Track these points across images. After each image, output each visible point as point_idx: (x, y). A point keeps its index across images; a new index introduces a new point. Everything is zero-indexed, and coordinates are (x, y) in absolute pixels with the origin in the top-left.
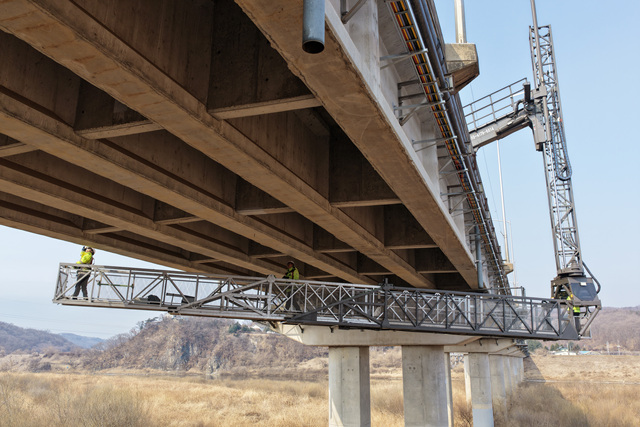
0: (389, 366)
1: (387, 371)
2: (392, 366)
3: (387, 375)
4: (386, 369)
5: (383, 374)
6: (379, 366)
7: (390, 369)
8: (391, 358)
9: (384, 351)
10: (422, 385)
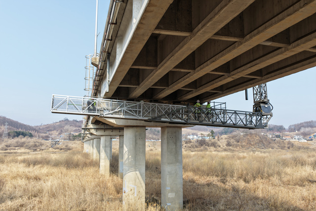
2: (18, 146)
3: (15, 151)
4: (14, 148)
5: (12, 151)
6: (9, 146)
7: (17, 148)
8: (17, 142)
9: (13, 138)
10: (176, 145)
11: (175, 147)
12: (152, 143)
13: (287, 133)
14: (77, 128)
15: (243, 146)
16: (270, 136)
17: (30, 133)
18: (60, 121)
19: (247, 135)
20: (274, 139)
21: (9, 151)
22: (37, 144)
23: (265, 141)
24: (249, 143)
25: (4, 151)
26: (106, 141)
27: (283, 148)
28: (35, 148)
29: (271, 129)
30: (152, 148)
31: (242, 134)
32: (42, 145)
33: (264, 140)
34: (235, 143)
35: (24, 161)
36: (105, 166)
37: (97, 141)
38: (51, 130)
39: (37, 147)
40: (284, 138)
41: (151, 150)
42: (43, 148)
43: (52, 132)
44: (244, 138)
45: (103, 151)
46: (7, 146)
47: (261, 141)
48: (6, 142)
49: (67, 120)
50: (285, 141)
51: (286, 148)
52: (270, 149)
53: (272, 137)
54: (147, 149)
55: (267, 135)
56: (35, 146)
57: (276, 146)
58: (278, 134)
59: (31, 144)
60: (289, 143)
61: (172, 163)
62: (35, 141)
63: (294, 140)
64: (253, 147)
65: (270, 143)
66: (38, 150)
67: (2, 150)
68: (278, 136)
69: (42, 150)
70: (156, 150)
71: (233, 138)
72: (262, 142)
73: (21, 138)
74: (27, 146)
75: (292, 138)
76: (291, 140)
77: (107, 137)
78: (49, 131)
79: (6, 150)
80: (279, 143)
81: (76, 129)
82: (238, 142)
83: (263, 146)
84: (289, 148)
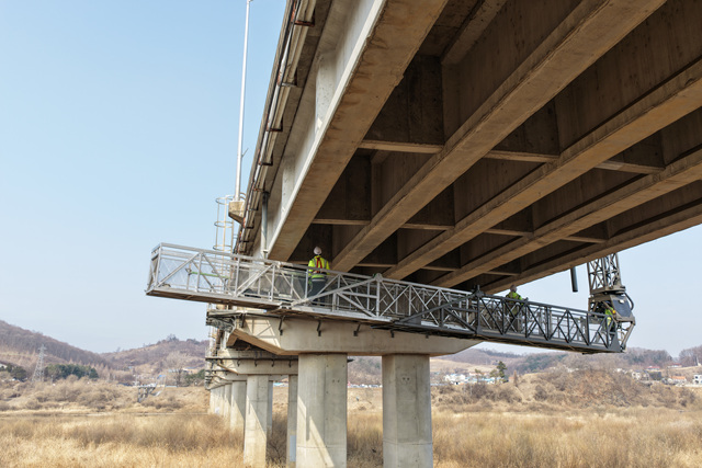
0: (60, 400)
1: (56, 407)
2: (65, 400)
3: (57, 410)
4: (55, 403)
5: (51, 410)
6: (46, 400)
7: (61, 404)
8: (63, 391)
9: (54, 381)
10: (417, 398)
11: (414, 400)
12: (363, 392)
13: (678, 368)
14: (196, 358)
15: (574, 400)
16: (638, 376)
17: (93, 370)
18: (159, 343)
19: (583, 373)
20: (647, 382)
21: (43, 410)
22: (106, 393)
23: (626, 387)
24: (589, 392)
25: (34, 411)
26: (258, 386)
27: (669, 404)
28: (101, 405)
29: (638, 359)
30: (365, 404)
31: (570, 371)
32: (116, 396)
33: (623, 385)
34: (556, 392)
35: (75, 434)
36: (256, 446)
37: (240, 387)
38: (138, 363)
39: (106, 400)
40: (670, 380)
41: (362, 408)
42: (119, 404)
43: (141, 367)
44: (577, 381)
45: (252, 411)
46: (40, 399)
47: (616, 388)
48: (38, 389)
49: (175, 339)
50: (673, 388)
51: (677, 405)
52: (640, 407)
53: (643, 378)
54: (352, 406)
55: (629, 374)
56: (103, 398)
57: (653, 399)
58: (655, 370)
59: (94, 394)
60: (684, 392)
61: (407, 440)
62: (103, 387)
63: (695, 385)
64: (598, 402)
65: (638, 392)
66: (109, 407)
67: (30, 408)
68: (656, 376)
69: (118, 408)
70: (373, 408)
71: (549, 379)
72: (619, 389)
73: (72, 382)
74: (84, 399)
75: (690, 380)
76: (688, 385)
77: (261, 378)
78: (133, 364)
79: (38, 407)
80: (661, 392)
81: (194, 361)
82: (562, 390)
83: (623, 398)
84: (684, 404)
